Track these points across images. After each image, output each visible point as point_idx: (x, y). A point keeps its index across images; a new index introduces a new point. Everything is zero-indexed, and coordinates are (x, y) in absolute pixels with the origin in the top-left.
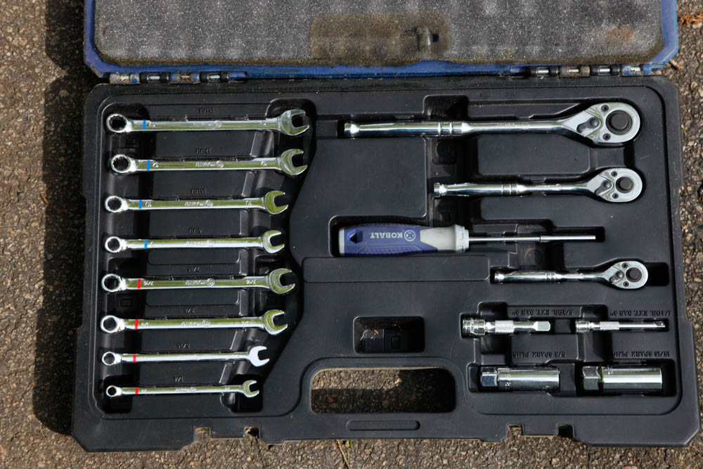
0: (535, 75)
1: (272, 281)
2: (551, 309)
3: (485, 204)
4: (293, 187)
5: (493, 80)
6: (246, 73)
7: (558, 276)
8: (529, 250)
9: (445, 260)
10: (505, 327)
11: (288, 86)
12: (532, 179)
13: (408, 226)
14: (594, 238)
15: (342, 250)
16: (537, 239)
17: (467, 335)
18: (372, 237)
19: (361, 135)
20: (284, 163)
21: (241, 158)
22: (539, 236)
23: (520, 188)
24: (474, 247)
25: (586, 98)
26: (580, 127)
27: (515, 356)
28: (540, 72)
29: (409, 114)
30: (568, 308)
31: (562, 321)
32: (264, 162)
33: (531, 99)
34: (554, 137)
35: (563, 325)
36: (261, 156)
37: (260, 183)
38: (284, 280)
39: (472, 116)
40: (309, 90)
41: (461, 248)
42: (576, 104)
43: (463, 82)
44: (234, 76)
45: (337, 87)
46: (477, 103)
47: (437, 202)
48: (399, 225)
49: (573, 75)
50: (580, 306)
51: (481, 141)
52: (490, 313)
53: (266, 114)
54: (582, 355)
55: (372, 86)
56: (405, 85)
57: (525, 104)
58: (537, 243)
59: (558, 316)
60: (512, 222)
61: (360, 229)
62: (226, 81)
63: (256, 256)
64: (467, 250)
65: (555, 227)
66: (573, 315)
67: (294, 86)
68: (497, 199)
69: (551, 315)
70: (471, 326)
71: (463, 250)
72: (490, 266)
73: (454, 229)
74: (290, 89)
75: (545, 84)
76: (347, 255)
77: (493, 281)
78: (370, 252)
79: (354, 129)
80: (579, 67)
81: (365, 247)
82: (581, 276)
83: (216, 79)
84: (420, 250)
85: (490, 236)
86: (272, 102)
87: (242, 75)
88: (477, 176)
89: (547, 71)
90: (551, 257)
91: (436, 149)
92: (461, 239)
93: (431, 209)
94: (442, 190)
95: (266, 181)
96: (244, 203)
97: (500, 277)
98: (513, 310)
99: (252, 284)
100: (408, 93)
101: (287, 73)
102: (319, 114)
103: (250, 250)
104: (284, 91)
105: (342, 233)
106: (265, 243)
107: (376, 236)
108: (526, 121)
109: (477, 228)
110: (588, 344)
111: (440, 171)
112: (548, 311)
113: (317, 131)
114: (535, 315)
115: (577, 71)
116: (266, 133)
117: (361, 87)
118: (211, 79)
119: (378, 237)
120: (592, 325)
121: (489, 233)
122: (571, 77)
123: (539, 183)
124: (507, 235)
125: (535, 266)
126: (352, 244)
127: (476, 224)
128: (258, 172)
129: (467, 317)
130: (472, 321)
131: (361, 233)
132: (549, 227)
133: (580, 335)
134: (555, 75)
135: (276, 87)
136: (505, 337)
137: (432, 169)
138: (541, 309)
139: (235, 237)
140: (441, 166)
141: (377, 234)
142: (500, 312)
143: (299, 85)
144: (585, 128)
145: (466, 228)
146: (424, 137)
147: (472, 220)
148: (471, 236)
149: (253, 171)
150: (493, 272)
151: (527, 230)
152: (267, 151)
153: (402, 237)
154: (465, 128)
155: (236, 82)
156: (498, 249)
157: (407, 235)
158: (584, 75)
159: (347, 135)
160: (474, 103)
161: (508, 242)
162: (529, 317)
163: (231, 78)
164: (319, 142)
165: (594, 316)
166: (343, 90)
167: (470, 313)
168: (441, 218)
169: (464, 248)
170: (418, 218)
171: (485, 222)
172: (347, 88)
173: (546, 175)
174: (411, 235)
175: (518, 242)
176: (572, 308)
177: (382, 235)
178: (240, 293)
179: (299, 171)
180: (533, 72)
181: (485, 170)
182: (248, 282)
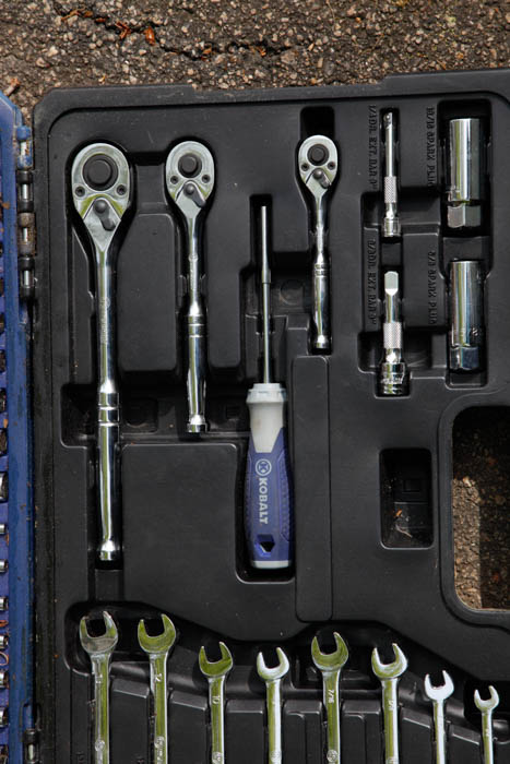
0: (33, 290)
1: (330, 666)
2: (368, 271)
3: (217, 361)
4: (192, 634)
5: (39, 350)
6: (26, 705)
7: (320, 260)
8: (281, 298)
9: (298, 417)
10: (393, 334)
11: (46, 643)
12: (181, 294)
13: (249, 470)
14: (264, 208)
15: (284, 564)
16: (265, 286)
17: (405, 388)
18: (266, 521)
19: (118, 537)
20: (158, 649)
21: (151, 711)
22: (262, 285)
23: (195, 311)
24: (278, 376)
25: (65, 218)
26: (107, 227)
27: (434, 322)
28: (27, 283)
29: (88, 468)
30: (366, 247)
31: (384, 256)
32: (158, 677)
33: (66, 294)
34: (122, 264)
35: (391, 254)
36: (147, 681)
37: (188, 682)
38: (329, 648)
39: (89, 378)
40: (52, 612)
41: (280, 395)
42: (74, 231)
43: (43, 391)
44: (29, 722)
45: (49, 572)
46: (72, 370)
47: (213, 426)
48: (248, 482)
49: (32, 237)
50: (363, 229)
51: (126, 366)
52: (373, 353)
53: (86, 675)
54: (432, 228)
55: (47, 521)
56: (46, 473)
57: (74, 303)
58: (272, 286)
59: (377, 261)
60: (243, 321)
61: (254, 538)
62: (37, 735)
63: (292, 688)
64: (283, 385)
65: (251, 264)
66: (376, 239)
67: (45, 634)
68: (212, 345)
69: (375, 270)
70: (391, 382)
71: (282, 392)
72: (307, 356)
73: (253, 404)
74: (50, 640)
75: (45, 276)
76: (292, 557)
77: (328, 350)
78: (287, 524)
79: (109, 547)
80: (21, 228)
81: (280, 532)
82: (320, 228)
83: (35, 751)
84: (283, 453)
85: (263, 353)
86: (68, 667)
87: (29, 711)
88: (178, 372)
89: (27, 273)
90: (293, 268)
91: (134, 427)
92: (266, 394)
93: (222, 434)
94: (196, 421)
95: (182, 673)
96: (217, 707)
97: (321, 340)
98: (369, 322)
99: (334, 694)
100: (56, 468)
101: (27, 646)
102: (86, 598)
103: (285, 697)
104: (53, 650)
105: (260, 564)
106: (274, 675)
107: (264, 516)
108: (97, 302)
109: (252, 371)
110: (416, 219)
111: (168, 421)
112: (370, 275)
113: (112, 599)
114: (375, 292)
115: (26, 230)
116: (115, 673)
117: (48, 537)
118: (35, 758)
119: (266, 513)
120: (390, 214)
121: (258, 355)
122: (36, 240)
123: (187, 284)
124: (261, 329)
125: (304, 290)
126: (275, 549)
127: (245, 374)
128: (170, 685)
129: (379, 388)
130: (386, 381)
131: (260, 536)
132: (250, 272)
133: (404, 230)
134: (32, 262)
135: (46, 661)
136: (407, 335)
137: (163, 433)
138: (366, 285)
139: (266, 719)
140: (161, 419)
141: (261, 514)
142: (372, 341)
143: (45, 628)
144: (108, 220)
145: (252, 387)
146: (120, 446)
147: (240, 379)
148: (262, 381)
149: (170, 693)
150: (314, 350)
151: (252, 301)
152: (140, 671)
153: (266, 479)
154: (107, 388)
155: (38, 720)
156: (283, 343)
157: (263, 471)
158: (32, 221)
159: (118, 557)
160: (72, 376)
161: (272, 328)
162: (379, 301)
163: (34, 727)
164: (128, 597)
165: (376, 210)
166: (52, 563)
167: (373, 383)
168: (234, 420)
169: (280, 390)
170: (239, 456)
171: (243, 360)
172: (50, 557)
173: (176, 275)
174: (263, 466)
175: (271, 314)
176: (366, 241)
177: (264, 507)
178: (348, 712)
179: (169, 626)
180: (28, 293)
181: (169, 362)
182: (331, 700)
